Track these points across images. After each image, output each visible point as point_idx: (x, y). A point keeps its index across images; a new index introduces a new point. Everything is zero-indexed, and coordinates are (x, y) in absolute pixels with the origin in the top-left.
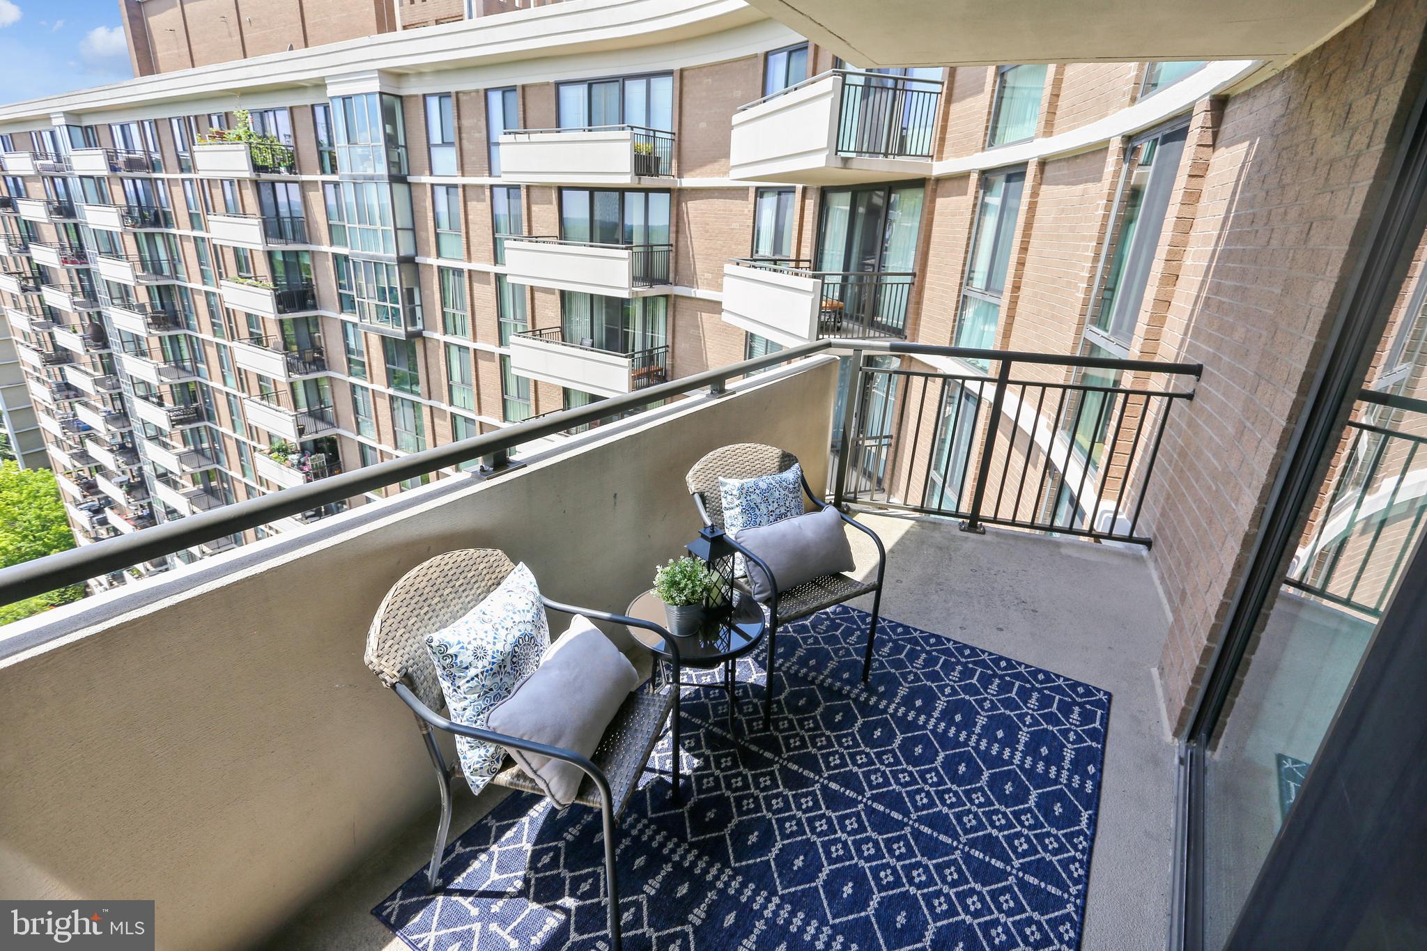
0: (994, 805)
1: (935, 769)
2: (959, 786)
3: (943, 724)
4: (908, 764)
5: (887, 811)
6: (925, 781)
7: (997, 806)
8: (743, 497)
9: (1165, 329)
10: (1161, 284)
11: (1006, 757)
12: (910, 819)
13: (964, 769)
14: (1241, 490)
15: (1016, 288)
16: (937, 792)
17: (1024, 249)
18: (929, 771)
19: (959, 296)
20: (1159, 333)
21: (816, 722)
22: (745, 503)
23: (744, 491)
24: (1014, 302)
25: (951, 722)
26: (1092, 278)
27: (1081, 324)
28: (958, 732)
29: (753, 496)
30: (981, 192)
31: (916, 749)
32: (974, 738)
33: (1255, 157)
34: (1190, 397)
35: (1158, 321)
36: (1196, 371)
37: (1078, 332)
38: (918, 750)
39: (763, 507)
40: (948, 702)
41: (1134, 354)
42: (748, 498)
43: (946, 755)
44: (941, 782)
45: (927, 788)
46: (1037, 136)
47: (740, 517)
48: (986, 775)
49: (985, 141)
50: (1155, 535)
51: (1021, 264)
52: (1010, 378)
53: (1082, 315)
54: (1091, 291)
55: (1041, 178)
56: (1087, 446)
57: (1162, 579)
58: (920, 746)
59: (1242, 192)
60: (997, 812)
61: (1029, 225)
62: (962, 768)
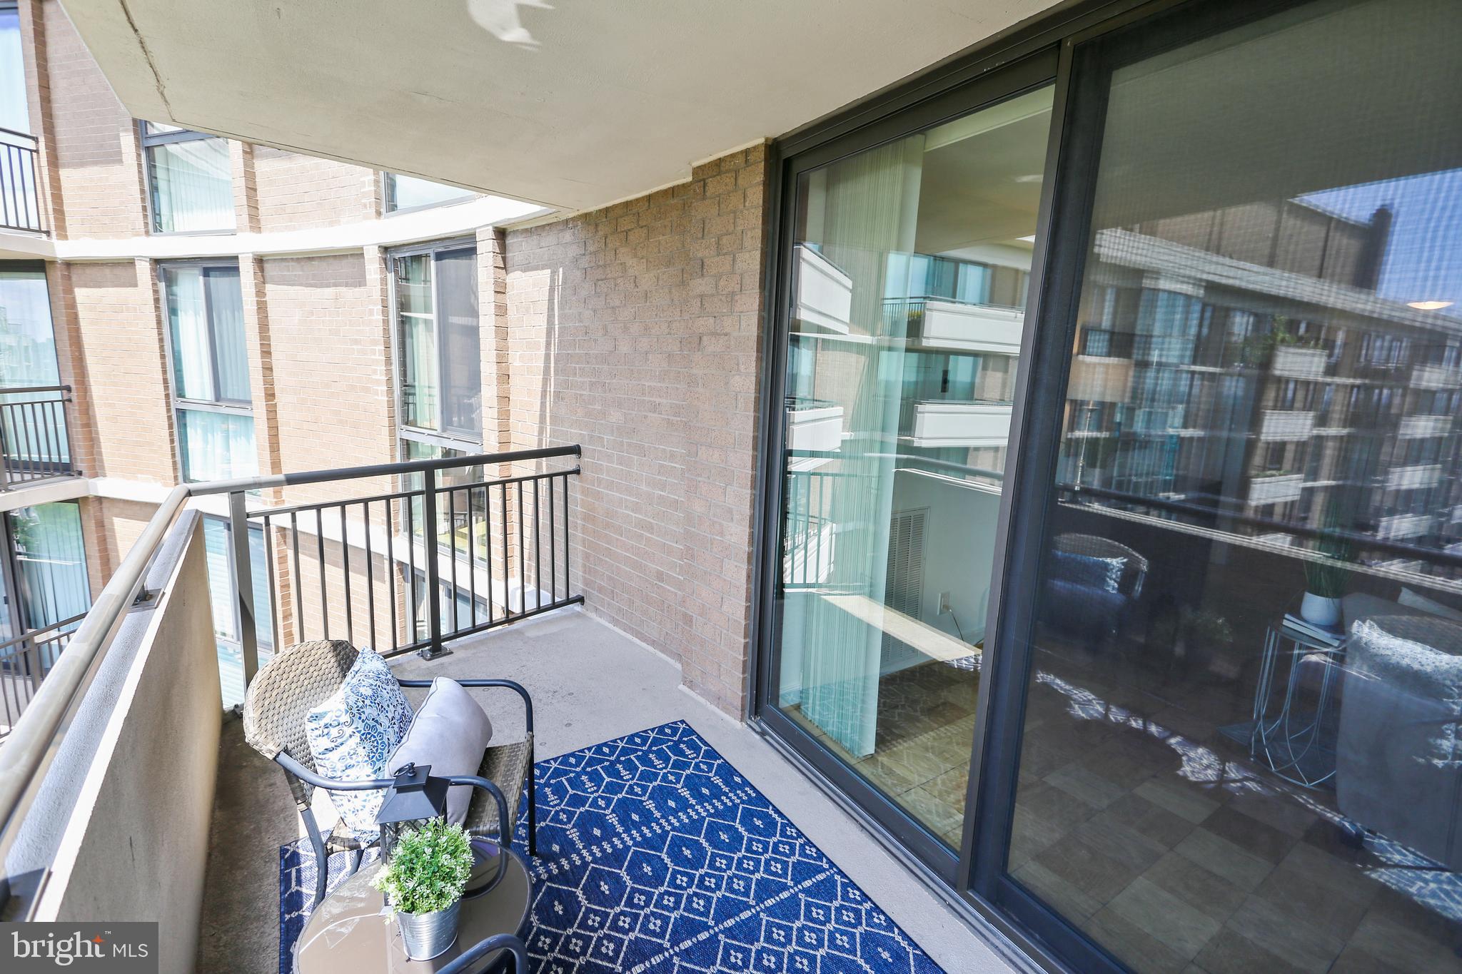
8: (356, 719)
9: (511, 421)
10: (498, 383)
14: (721, 525)
15: (270, 395)
17: (266, 352)
19: (169, 410)
20: (508, 425)
22: (361, 726)
23: (355, 711)
24: (272, 412)
26: (390, 380)
27: (392, 426)
29: (368, 711)
30: (162, 286)
33: (564, 282)
34: (577, 472)
35: (504, 415)
36: (576, 450)
37: (392, 434)
39: (382, 719)
41: (491, 448)
42: (363, 717)
46: (240, 229)
47: (360, 750)
49: (146, 224)
50: (583, 590)
51: (268, 369)
52: (437, 487)
53: (391, 417)
54: (393, 393)
55: (263, 276)
56: (449, 542)
57: (615, 622)
59: (561, 308)
61: (264, 327)
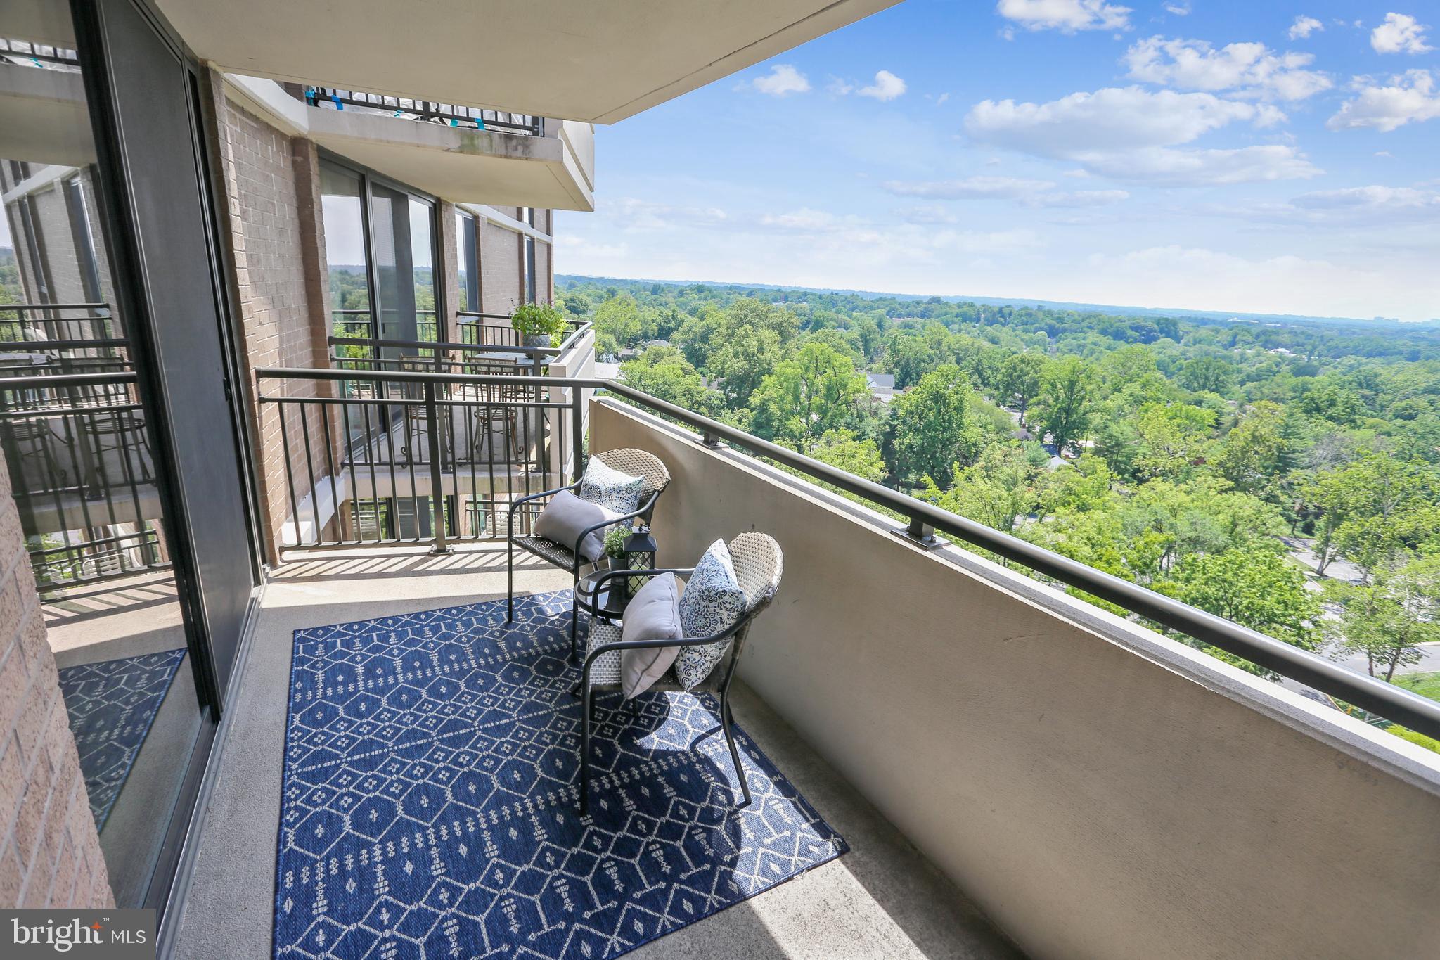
0: (380, 792)
1: (446, 783)
2: (418, 785)
3: (472, 829)
4: (470, 771)
5: (456, 733)
6: (447, 769)
7: (377, 793)
11: (390, 845)
12: (438, 740)
13: (422, 802)
16: (431, 768)
18: (450, 779)
25: (466, 839)
28: (451, 832)
31: (474, 787)
32: (433, 841)
38: (472, 788)
40: (488, 861)
43: (446, 802)
44: (435, 778)
45: (441, 765)
48: (400, 811)
58: (474, 792)
60: (376, 788)
62: (424, 801)
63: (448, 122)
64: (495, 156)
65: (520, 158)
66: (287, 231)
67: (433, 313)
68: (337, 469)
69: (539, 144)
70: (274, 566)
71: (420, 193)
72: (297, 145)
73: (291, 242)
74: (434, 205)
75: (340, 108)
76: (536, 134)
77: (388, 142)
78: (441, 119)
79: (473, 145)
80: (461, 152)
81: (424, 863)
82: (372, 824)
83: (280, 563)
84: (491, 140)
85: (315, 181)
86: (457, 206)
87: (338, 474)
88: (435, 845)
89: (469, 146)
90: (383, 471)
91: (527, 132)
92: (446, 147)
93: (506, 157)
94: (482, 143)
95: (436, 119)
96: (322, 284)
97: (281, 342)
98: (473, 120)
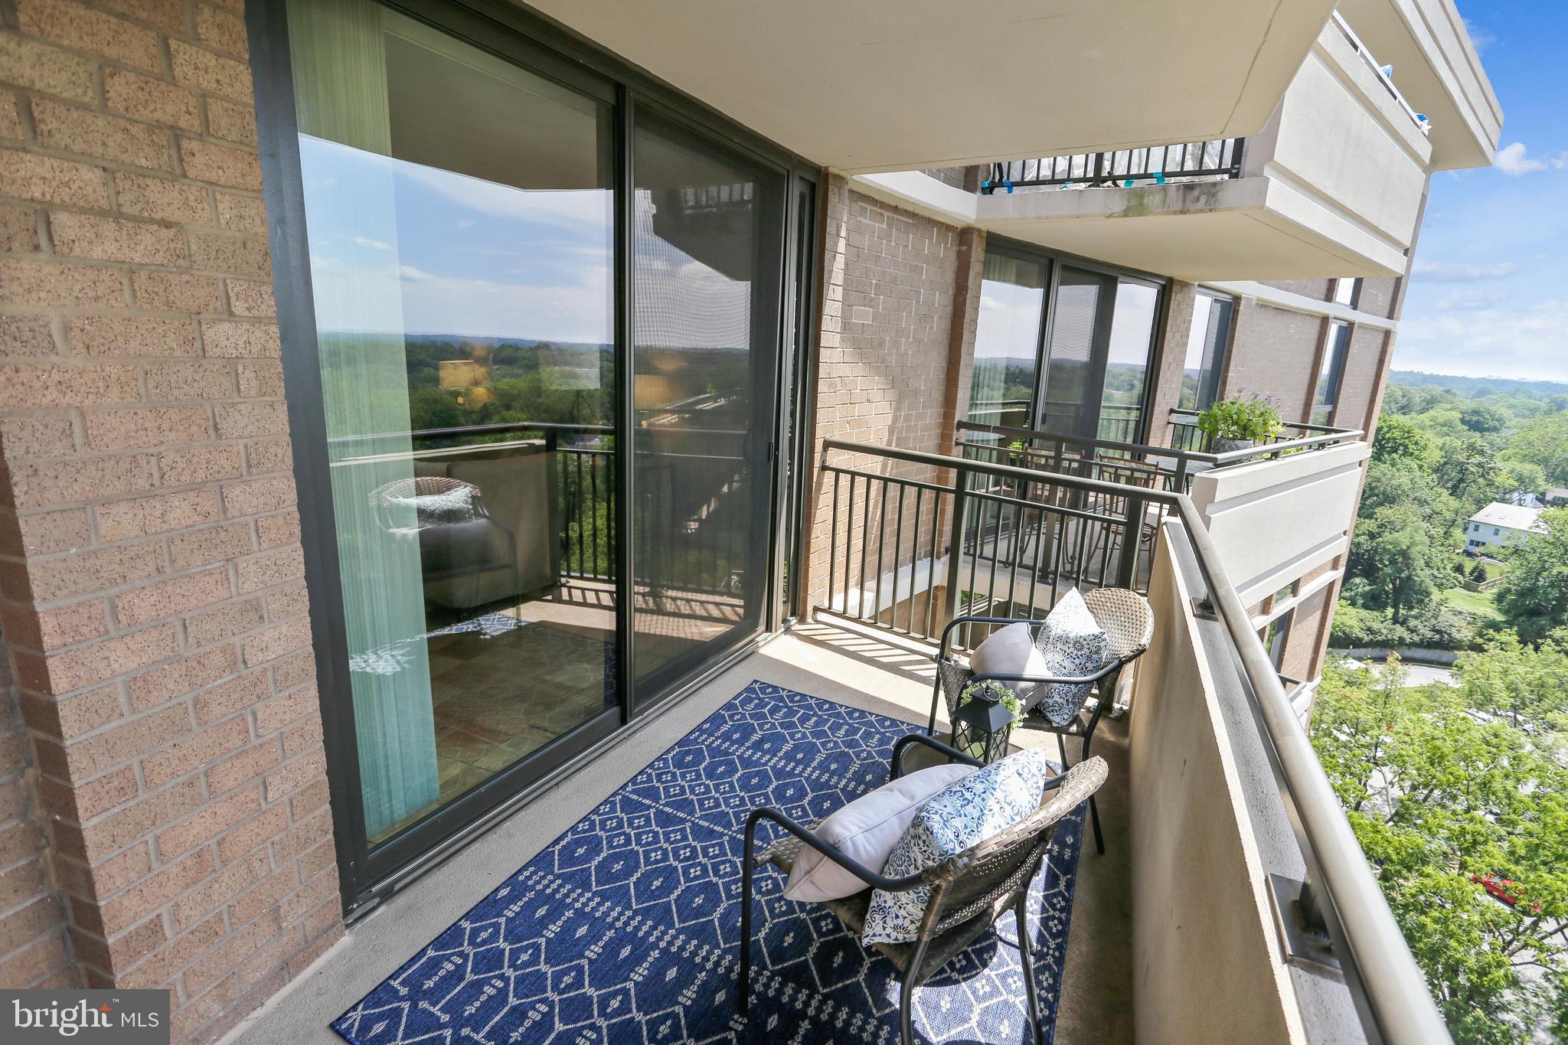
0: (643, 851)
7: (641, 850)
11: (596, 900)
13: (655, 883)
18: (696, 878)
21: (804, 810)
25: (638, 944)
28: (637, 928)
32: (619, 924)
38: (699, 901)
40: (625, 980)
43: (668, 897)
44: (687, 868)
48: (633, 878)
58: (695, 906)
60: (645, 844)
62: (657, 883)
63: (1122, 183)
64: (1167, 213)
65: (1202, 211)
66: (933, 317)
67: (1137, 409)
68: (939, 553)
69: (1233, 191)
70: (802, 620)
71: (1139, 275)
72: (964, 234)
73: (938, 326)
74: (1164, 287)
75: (1010, 191)
76: (1235, 176)
77: (1047, 218)
78: (1115, 183)
79: (1141, 204)
80: (1126, 215)
81: (594, 936)
82: (609, 872)
83: (810, 620)
84: (1165, 196)
85: (976, 267)
86: (1199, 286)
87: (938, 558)
88: (616, 929)
89: (1136, 207)
90: (983, 566)
91: (1226, 177)
92: (1110, 212)
93: (1183, 212)
94: (1153, 200)
95: (1109, 183)
96: (961, 368)
97: (895, 419)
98: (1150, 176)
